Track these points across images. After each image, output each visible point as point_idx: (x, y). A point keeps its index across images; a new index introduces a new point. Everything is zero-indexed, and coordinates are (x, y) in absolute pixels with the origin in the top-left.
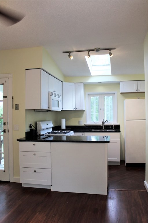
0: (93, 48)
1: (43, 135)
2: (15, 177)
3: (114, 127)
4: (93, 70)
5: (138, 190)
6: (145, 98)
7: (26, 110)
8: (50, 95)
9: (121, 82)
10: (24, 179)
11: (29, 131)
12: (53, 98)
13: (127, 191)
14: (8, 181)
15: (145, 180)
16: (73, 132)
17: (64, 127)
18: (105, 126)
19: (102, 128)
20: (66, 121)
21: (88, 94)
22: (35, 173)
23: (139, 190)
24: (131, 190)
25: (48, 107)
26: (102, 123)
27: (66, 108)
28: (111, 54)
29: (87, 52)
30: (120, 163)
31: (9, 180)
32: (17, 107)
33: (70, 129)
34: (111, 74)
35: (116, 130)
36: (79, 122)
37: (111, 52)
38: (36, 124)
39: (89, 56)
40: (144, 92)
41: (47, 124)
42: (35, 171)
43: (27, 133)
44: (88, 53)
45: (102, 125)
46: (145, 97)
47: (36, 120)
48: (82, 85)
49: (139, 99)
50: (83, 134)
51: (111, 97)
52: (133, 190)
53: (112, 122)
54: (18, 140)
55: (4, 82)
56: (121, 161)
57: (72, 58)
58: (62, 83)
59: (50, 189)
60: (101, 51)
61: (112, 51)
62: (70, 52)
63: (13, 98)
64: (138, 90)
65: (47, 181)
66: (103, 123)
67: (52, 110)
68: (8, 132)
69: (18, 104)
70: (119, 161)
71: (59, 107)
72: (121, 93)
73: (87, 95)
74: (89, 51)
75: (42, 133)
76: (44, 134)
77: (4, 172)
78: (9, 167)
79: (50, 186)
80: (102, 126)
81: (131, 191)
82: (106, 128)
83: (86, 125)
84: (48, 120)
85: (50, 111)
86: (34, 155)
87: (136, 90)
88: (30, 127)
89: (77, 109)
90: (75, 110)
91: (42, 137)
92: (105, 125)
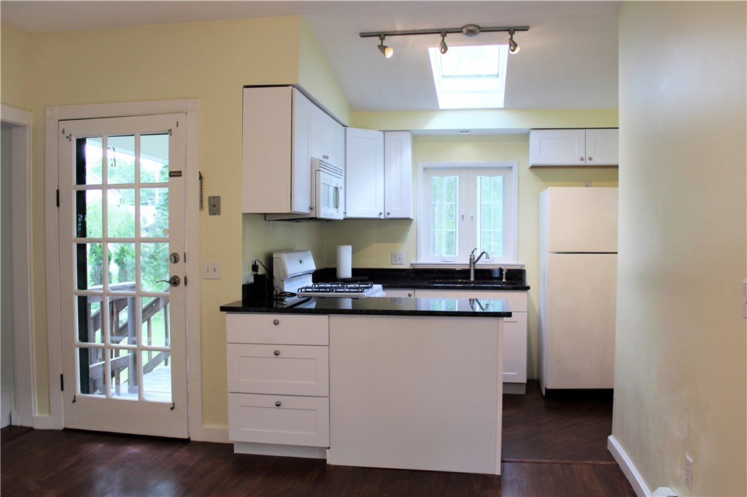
0: (458, 25)
1: (293, 295)
2: (206, 426)
3: (506, 273)
4: (446, 93)
5: (590, 462)
6: (617, 186)
7: (244, 214)
8: (316, 168)
9: (533, 134)
10: (242, 429)
11: (252, 280)
12: (324, 177)
13: (558, 465)
14: (187, 438)
15: (610, 434)
16: (380, 286)
17: (346, 271)
18: (476, 271)
19: (469, 278)
20: (353, 252)
21: (424, 168)
22: (277, 410)
23: (596, 462)
24: (570, 462)
25: (309, 206)
26: (468, 262)
27: (356, 211)
28: (516, 45)
29: (439, 37)
30: (524, 387)
31: (189, 434)
32: (214, 206)
33: (366, 278)
34: (502, 105)
35: (514, 284)
36: (394, 257)
37: (513, 39)
38: (270, 260)
39: (444, 48)
40: (617, 167)
41: (301, 262)
42: (278, 405)
43: (246, 288)
44: (443, 40)
45: (468, 267)
46: (616, 179)
47: (268, 248)
48: (407, 138)
49: (587, 186)
50: (410, 295)
51: (499, 179)
52: (576, 462)
53: (498, 257)
54: (223, 309)
55: (173, 126)
56: (529, 380)
57: (389, 53)
58: (346, 129)
59: (326, 460)
60: (482, 33)
61: (517, 36)
62: (382, 35)
63: (201, 178)
64: (587, 158)
65: (315, 434)
66: (473, 261)
67: (322, 216)
68: (186, 284)
69: (219, 197)
70: (525, 381)
71: (337, 207)
72: (533, 167)
73: (422, 169)
74: (444, 33)
75: (289, 287)
76: (296, 292)
77: (172, 409)
78: (188, 397)
79: (323, 450)
80: (468, 271)
81: (570, 464)
82: (480, 279)
83: (417, 267)
84: (298, 249)
85: (315, 219)
86: (276, 354)
87: (582, 159)
88: (255, 268)
89: (390, 216)
90: (382, 217)
91: (289, 301)
92: (477, 267)
